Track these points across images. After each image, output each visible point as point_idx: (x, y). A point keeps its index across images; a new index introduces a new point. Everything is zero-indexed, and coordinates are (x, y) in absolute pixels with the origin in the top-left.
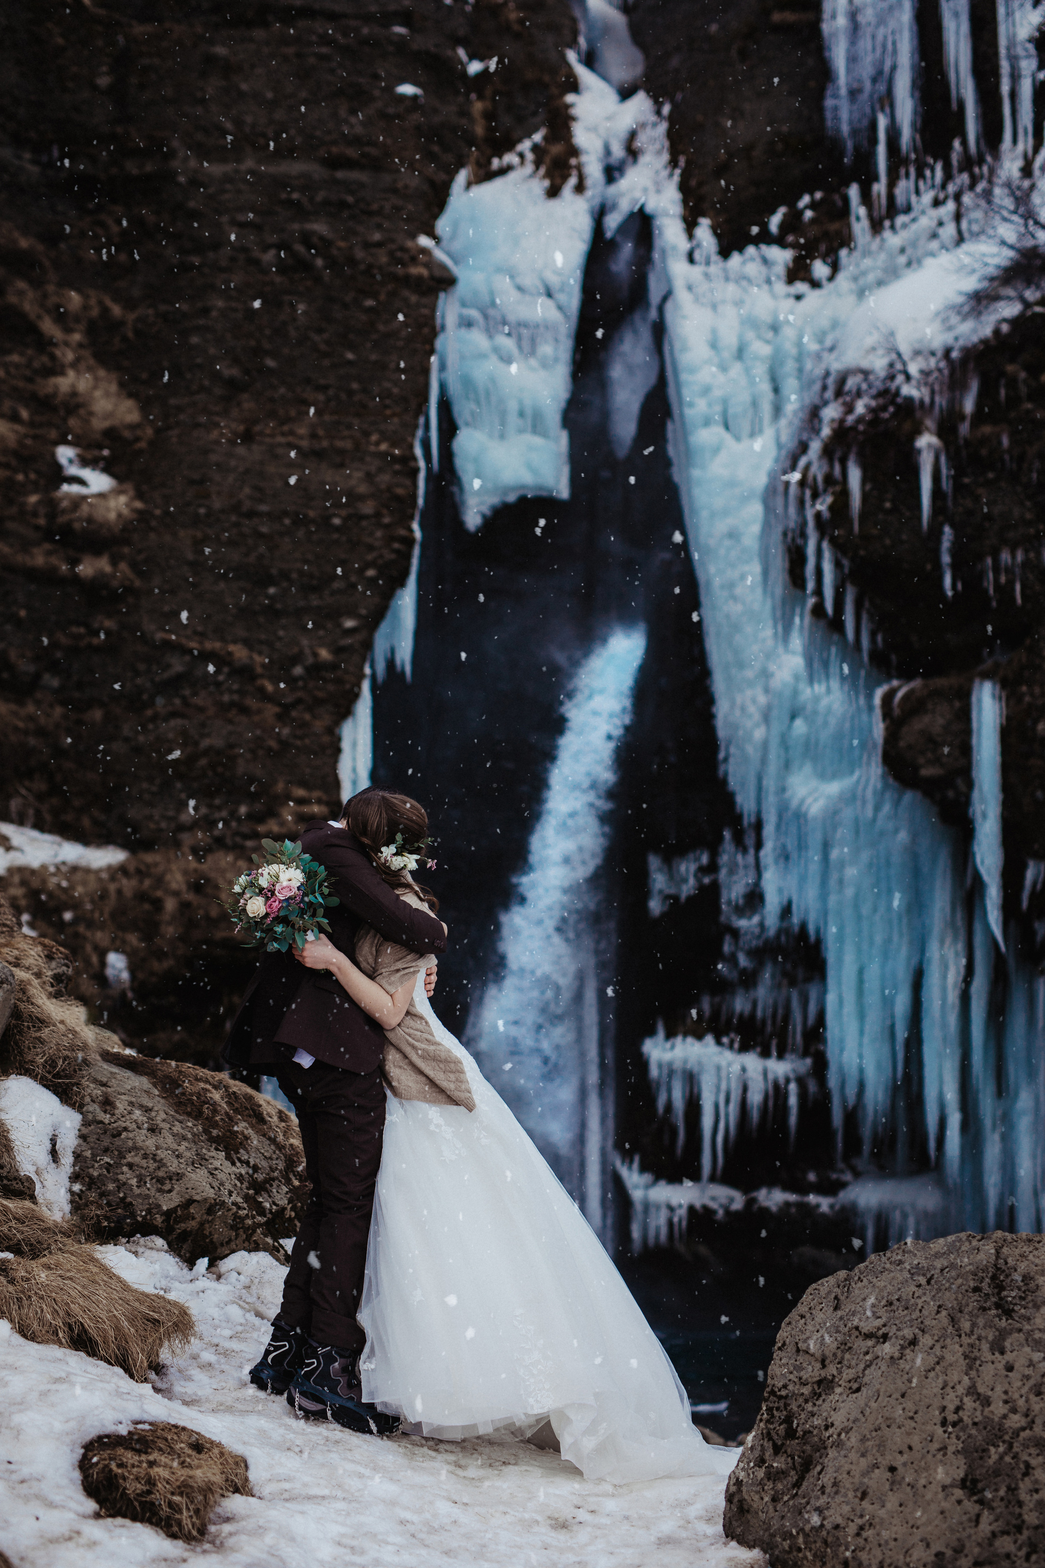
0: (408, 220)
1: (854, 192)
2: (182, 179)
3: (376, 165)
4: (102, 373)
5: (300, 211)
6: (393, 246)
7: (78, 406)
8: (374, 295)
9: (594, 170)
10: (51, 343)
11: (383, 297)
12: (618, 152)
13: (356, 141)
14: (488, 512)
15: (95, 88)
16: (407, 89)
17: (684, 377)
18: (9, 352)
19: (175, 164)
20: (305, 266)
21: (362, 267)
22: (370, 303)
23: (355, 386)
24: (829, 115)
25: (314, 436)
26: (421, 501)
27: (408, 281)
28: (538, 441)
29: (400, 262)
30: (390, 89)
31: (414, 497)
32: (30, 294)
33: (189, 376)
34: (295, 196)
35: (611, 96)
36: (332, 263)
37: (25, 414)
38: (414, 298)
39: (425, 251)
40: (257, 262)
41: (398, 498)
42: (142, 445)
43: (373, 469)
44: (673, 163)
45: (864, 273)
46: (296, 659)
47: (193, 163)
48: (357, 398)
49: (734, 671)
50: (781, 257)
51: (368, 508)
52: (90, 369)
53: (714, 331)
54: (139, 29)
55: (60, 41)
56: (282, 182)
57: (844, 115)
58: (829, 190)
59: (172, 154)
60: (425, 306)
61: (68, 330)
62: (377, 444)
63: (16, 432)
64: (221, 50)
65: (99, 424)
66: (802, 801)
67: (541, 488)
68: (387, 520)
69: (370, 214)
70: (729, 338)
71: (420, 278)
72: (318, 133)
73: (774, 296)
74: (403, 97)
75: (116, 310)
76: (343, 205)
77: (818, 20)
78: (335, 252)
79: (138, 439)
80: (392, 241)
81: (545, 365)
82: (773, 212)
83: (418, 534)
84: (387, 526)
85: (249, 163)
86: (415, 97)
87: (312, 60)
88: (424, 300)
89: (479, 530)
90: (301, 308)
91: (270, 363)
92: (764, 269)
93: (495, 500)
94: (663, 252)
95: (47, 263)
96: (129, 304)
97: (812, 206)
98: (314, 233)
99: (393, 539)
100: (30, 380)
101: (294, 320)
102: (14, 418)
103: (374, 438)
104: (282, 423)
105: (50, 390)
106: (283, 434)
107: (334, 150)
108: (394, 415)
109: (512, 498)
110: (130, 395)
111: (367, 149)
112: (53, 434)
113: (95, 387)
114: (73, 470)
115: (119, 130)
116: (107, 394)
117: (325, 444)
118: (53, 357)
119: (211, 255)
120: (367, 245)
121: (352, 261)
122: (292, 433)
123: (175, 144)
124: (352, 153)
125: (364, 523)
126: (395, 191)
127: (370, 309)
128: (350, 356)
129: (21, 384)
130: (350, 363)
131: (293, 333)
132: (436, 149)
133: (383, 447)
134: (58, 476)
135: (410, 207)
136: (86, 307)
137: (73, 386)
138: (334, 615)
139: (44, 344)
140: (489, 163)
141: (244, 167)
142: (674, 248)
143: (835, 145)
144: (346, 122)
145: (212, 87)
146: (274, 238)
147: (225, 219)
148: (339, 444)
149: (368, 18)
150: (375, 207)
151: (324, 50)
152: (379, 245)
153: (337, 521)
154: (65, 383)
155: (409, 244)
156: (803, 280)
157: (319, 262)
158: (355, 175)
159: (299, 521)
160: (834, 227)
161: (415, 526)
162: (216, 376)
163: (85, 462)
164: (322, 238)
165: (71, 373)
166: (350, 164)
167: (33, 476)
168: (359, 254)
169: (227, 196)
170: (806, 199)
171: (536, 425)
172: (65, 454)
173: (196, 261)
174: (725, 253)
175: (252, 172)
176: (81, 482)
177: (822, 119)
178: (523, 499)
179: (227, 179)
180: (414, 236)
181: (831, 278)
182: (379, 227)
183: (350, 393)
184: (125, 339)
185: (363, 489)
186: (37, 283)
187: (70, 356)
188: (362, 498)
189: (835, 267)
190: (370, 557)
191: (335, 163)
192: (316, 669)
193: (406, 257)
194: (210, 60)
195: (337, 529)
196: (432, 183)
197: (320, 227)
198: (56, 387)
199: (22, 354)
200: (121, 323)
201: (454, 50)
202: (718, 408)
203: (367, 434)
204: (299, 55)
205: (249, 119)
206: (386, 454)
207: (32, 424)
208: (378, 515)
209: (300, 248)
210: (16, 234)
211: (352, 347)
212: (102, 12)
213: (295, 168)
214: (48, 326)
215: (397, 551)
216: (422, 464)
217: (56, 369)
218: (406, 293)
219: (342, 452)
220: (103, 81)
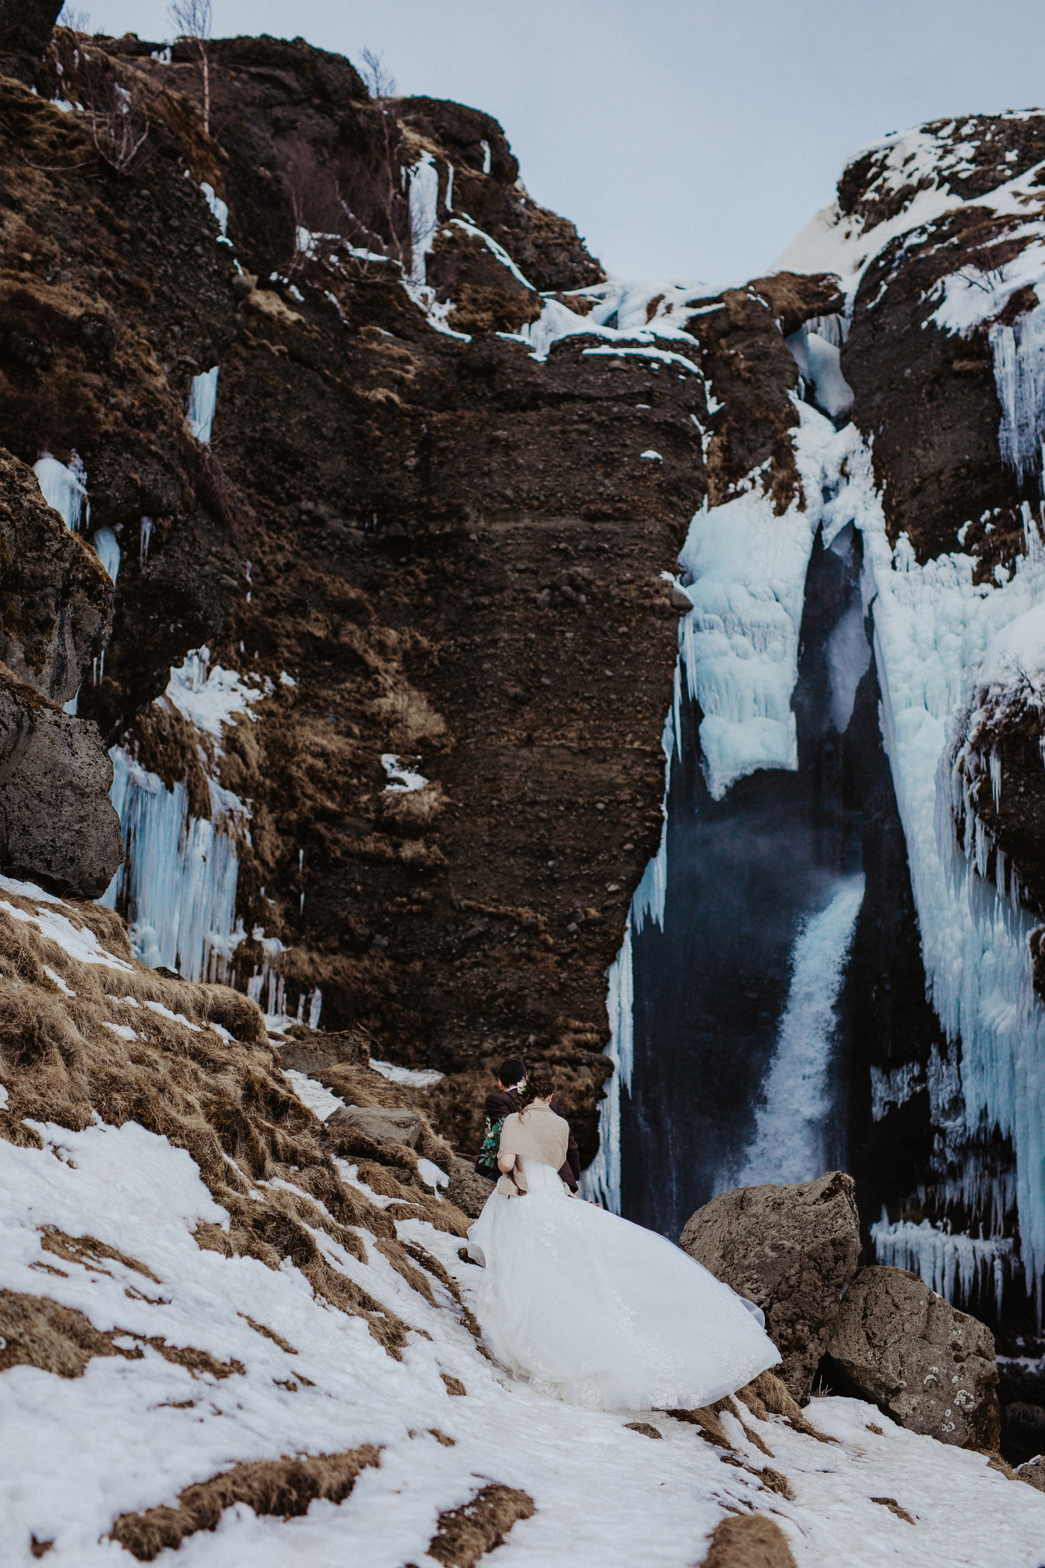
0: (653, 559)
1: (1025, 508)
2: (473, 537)
3: (626, 517)
4: (415, 693)
5: (567, 558)
6: (643, 583)
7: (397, 721)
8: (627, 623)
9: (813, 492)
10: (376, 671)
11: (634, 624)
12: (834, 475)
13: (610, 499)
14: (730, 785)
15: (405, 468)
16: (651, 454)
17: (889, 666)
18: (343, 681)
19: (468, 525)
20: (572, 603)
21: (617, 601)
22: (623, 629)
23: (613, 696)
24: (1002, 446)
25: (581, 738)
26: (668, 787)
27: (653, 610)
28: (771, 722)
29: (647, 596)
30: (636, 456)
31: (662, 783)
32: (358, 634)
33: (482, 694)
34: (562, 546)
35: (828, 425)
36: (593, 599)
37: (356, 730)
38: (659, 623)
39: (667, 584)
40: (534, 600)
41: (648, 785)
42: (448, 750)
43: (629, 763)
44: (878, 485)
45: (1036, 576)
46: (571, 918)
47: (482, 523)
48: (614, 707)
49: (935, 912)
50: (968, 563)
51: (625, 795)
52: (405, 690)
53: (914, 627)
54: (438, 417)
55: (378, 433)
56: (553, 536)
57: (1015, 446)
58: (1005, 507)
59: (466, 517)
60: (668, 629)
61: (388, 661)
62: (632, 742)
63: (350, 745)
64: (502, 434)
65: (413, 735)
66: (994, 1020)
67: (773, 762)
68: (640, 804)
69: (622, 556)
70: (927, 633)
71: (664, 606)
72: (579, 495)
73: (963, 596)
74: (647, 461)
75: (425, 642)
76: (601, 550)
77: (992, 367)
78: (595, 590)
79: (444, 746)
80: (641, 577)
81: (774, 659)
82: (961, 526)
83: (666, 814)
84: (640, 809)
85: (526, 522)
86: (656, 461)
87: (574, 435)
88: (666, 625)
89: (722, 799)
90: (569, 635)
91: (546, 681)
92: (954, 573)
93: (736, 774)
94: (871, 560)
95: (370, 608)
96: (435, 637)
97: (992, 520)
98: (578, 575)
99: (646, 819)
100: (360, 702)
101: (564, 645)
102: (349, 734)
103: (629, 737)
104: (557, 730)
105: (374, 710)
106: (557, 738)
107: (593, 507)
108: (644, 718)
109: (749, 771)
110: (437, 711)
111: (619, 505)
112: (379, 745)
113: (410, 706)
114: (394, 773)
115: (424, 500)
116: (419, 710)
117: (590, 744)
118: (377, 683)
119: (498, 596)
120: (620, 583)
121: (608, 596)
122: (564, 736)
123: (468, 509)
124: (607, 508)
125: (622, 807)
126: (642, 537)
127: (624, 634)
128: (609, 673)
129: (353, 706)
130: (609, 678)
131: (563, 657)
132: (675, 499)
133: (636, 745)
134: (383, 778)
135: (655, 549)
136: (401, 642)
137: (393, 705)
138: (601, 881)
139: (369, 673)
140: (727, 487)
141: (521, 525)
142: (880, 557)
143: (1009, 470)
144: (602, 484)
145: (496, 462)
146: (546, 581)
147: (508, 567)
148: (601, 744)
149: (617, 399)
150: (626, 550)
151: (583, 427)
152: (630, 582)
153: (601, 806)
154: (386, 703)
155: (654, 579)
156: (987, 581)
157: (583, 598)
158: (609, 526)
159: (571, 806)
160: (1012, 536)
161: (663, 807)
162: (504, 694)
163: (403, 766)
164: (584, 579)
165: (391, 695)
166: (606, 517)
167: (364, 780)
168: (614, 591)
169: (510, 548)
170: (987, 514)
171: (768, 710)
172: (388, 760)
173: (485, 600)
174: (921, 560)
175: (528, 528)
176: (401, 782)
177: (998, 450)
178: (759, 772)
179: (509, 535)
180: (658, 573)
181: (1010, 579)
182: (630, 566)
183: (610, 702)
184: (431, 665)
185: (621, 779)
186: (362, 624)
187: (390, 681)
188: (620, 787)
189: (1013, 570)
190: (627, 834)
191: (593, 517)
192: (587, 925)
193: (651, 591)
194: (494, 441)
195: (601, 812)
196: (672, 528)
197: (583, 570)
198: (380, 706)
199: (353, 682)
200: (430, 653)
201: (688, 417)
202: (919, 692)
203: (623, 735)
204: (563, 432)
205: (525, 487)
206: (639, 750)
207: (362, 738)
208: (633, 800)
209: (567, 588)
210: (347, 586)
211: (610, 665)
212: (409, 407)
213: (562, 523)
214: (373, 659)
215: (648, 828)
216: (668, 757)
217: (379, 692)
218: (653, 619)
219: (603, 750)
220: (411, 463)
